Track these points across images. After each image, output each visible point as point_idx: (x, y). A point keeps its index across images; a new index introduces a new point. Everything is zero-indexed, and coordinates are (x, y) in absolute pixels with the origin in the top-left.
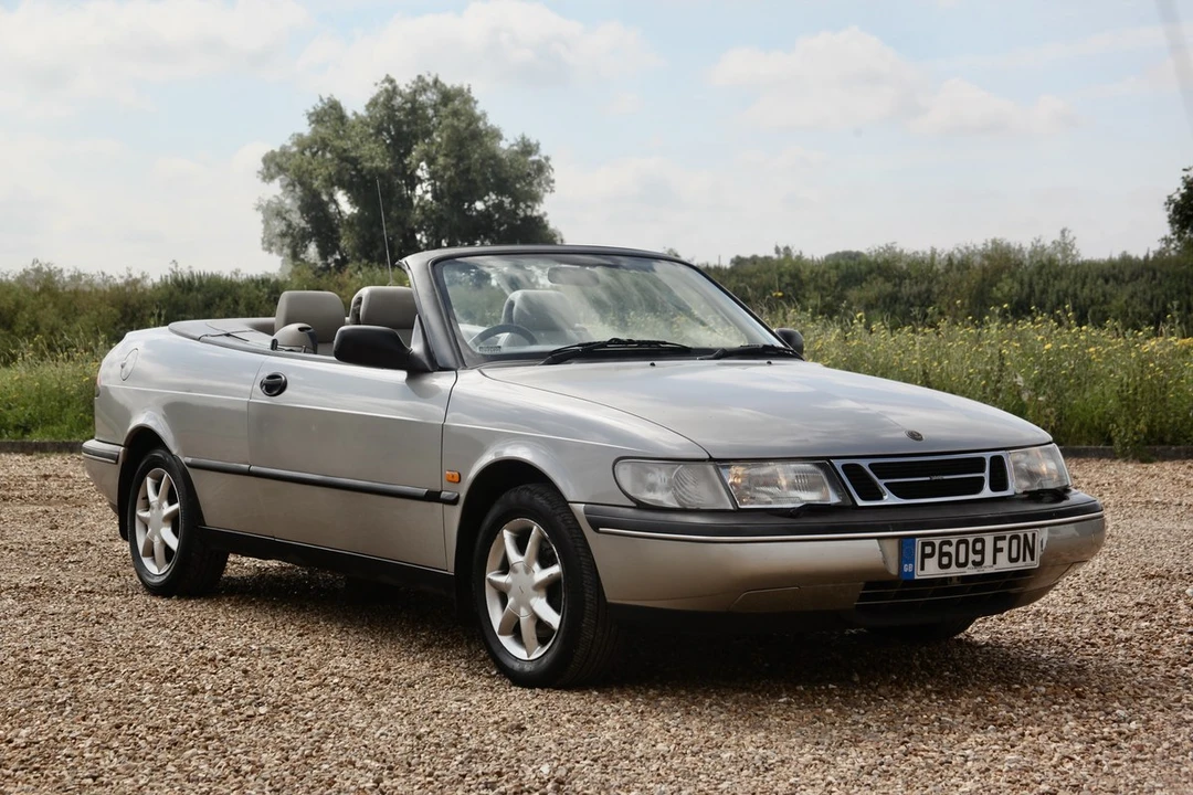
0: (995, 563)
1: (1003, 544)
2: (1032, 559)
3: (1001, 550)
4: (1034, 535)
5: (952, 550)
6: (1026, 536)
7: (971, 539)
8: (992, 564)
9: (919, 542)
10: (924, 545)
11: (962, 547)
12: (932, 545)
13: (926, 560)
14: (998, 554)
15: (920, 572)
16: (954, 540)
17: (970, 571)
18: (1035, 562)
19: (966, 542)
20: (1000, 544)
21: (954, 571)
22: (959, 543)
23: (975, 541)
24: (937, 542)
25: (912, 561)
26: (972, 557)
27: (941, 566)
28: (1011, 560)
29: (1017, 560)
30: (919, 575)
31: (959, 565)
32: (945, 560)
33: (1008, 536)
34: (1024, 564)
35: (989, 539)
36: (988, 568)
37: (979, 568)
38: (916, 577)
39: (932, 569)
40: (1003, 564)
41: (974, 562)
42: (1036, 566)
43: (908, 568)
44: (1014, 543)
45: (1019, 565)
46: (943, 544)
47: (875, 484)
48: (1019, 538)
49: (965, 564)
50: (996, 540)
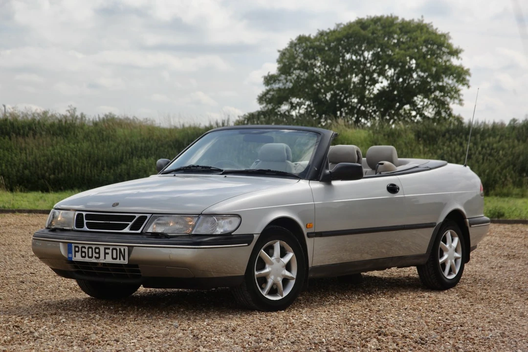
0: (105, 258)
1: (109, 251)
2: (124, 259)
3: (108, 254)
4: (124, 249)
6: (120, 249)
7: (94, 247)
9: (73, 245)
10: (75, 247)
11: (90, 250)
12: (78, 247)
13: (76, 253)
14: (107, 255)
16: (87, 247)
17: (94, 260)
18: (126, 261)
19: (92, 248)
20: (107, 251)
21: (87, 259)
22: (89, 248)
23: (96, 248)
24: (80, 246)
25: (71, 253)
26: (95, 255)
27: (82, 257)
28: (113, 258)
29: (116, 259)
30: (74, 259)
31: (89, 257)
32: (83, 254)
33: (111, 248)
34: (119, 261)
35: (102, 249)
36: (102, 260)
37: (98, 260)
38: (73, 260)
39: (78, 258)
40: (109, 260)
41: (95, 257)
42: (127, 263)
43: (70, 256)
44: (115, 251)
45: (117, 261)
46: (82, 247)
47: (83, 222)
48: (116, 249)
49: (92, 257)
50: (105, 249)
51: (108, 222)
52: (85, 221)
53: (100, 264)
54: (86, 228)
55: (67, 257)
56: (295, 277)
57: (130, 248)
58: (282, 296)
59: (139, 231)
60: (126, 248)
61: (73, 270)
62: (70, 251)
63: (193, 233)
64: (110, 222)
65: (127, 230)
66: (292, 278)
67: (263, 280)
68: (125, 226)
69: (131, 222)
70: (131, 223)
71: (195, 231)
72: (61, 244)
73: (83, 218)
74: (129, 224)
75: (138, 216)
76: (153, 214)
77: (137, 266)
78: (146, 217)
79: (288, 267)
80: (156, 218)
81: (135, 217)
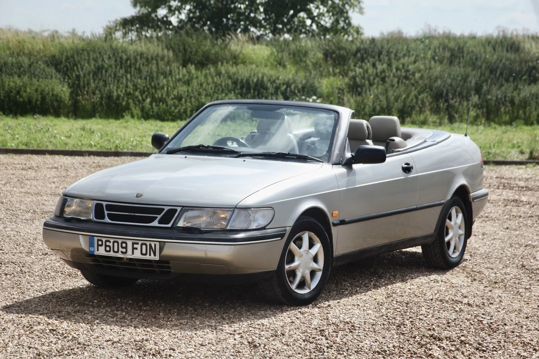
0: (133, 254)
1: (138, 246)
2: (155, 255)
3: (136, 249)
4: (155, 245)
5: (111, 245)
6: (150, 245)
7: (120, 241)
8: (131, 254)
9: (96, 239)
10: (98, 240)
11: (116, 244)
12: (102, 241)
13: (99, 247)
14: (135, 250)
15: (97, 252)
16: (112, 241)
17: (120, 255)
18: (156, 257)
19: (118, 242)
20: (135, 246)
21: (112, 254)
22: (114, 242)
23: (122, 243)
24: (104, 240)
25: (93, 246)
26: (121, 249)
27: (106, 251)
28: (142, 254)
29: (146, 254)
30: (96, 253)
31: (114, 252)
32: (108, 249)
33: (140, 243)
34: (150, 257)
35: (130, 243)
36: (129, 255)
37: (124, 255)
38: (95, 254)
39: (102, 251)
40: (137, 255)
41: (122, 252)
42: (158, 259)
43: (92, 249)
44: (144, 247)
45: (147, 257)
46: (106, 241)
47: (104, 213)
48: (146, 245)
49: (117, 252)
50: (133, 244)
51: (133, 214)
52: (106, 212)
53: (125, 259)
54: (107, 220)
55: (88, 251)
56: (322, 269)
57: (162, 243)
58: (310, 288)
59: (169, 225)
60: (158, 244)
61: (92, 263)
62: (91, 244)
63: (228, 228)
64: (136, 214)
65: (155, 223)
66: (319, 270)
67: (293, 273)
68: (153, 219)
69: (160, 214)
70: (159, 217)
71: (231, 226)
72: (80, 236)
73: (103, 208)
74: (157, 217)
75: (166, 208)
76: (183, 207)
77: (168, 262)
78: (176, 210)
79: (315, 259)
80: (187, 211)
81: (163, 209)
